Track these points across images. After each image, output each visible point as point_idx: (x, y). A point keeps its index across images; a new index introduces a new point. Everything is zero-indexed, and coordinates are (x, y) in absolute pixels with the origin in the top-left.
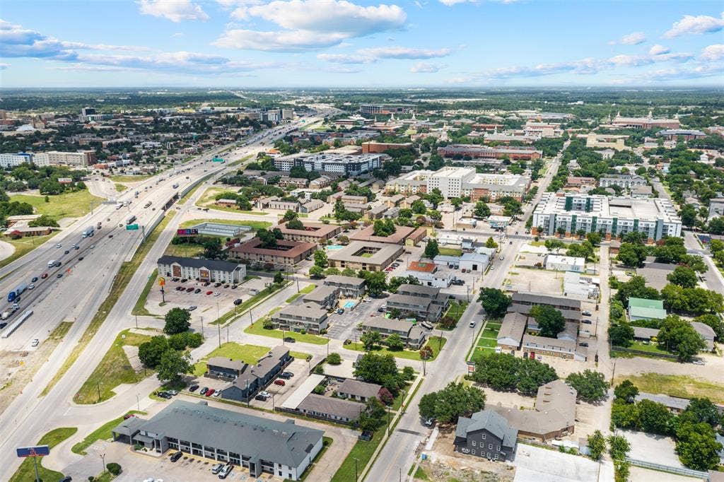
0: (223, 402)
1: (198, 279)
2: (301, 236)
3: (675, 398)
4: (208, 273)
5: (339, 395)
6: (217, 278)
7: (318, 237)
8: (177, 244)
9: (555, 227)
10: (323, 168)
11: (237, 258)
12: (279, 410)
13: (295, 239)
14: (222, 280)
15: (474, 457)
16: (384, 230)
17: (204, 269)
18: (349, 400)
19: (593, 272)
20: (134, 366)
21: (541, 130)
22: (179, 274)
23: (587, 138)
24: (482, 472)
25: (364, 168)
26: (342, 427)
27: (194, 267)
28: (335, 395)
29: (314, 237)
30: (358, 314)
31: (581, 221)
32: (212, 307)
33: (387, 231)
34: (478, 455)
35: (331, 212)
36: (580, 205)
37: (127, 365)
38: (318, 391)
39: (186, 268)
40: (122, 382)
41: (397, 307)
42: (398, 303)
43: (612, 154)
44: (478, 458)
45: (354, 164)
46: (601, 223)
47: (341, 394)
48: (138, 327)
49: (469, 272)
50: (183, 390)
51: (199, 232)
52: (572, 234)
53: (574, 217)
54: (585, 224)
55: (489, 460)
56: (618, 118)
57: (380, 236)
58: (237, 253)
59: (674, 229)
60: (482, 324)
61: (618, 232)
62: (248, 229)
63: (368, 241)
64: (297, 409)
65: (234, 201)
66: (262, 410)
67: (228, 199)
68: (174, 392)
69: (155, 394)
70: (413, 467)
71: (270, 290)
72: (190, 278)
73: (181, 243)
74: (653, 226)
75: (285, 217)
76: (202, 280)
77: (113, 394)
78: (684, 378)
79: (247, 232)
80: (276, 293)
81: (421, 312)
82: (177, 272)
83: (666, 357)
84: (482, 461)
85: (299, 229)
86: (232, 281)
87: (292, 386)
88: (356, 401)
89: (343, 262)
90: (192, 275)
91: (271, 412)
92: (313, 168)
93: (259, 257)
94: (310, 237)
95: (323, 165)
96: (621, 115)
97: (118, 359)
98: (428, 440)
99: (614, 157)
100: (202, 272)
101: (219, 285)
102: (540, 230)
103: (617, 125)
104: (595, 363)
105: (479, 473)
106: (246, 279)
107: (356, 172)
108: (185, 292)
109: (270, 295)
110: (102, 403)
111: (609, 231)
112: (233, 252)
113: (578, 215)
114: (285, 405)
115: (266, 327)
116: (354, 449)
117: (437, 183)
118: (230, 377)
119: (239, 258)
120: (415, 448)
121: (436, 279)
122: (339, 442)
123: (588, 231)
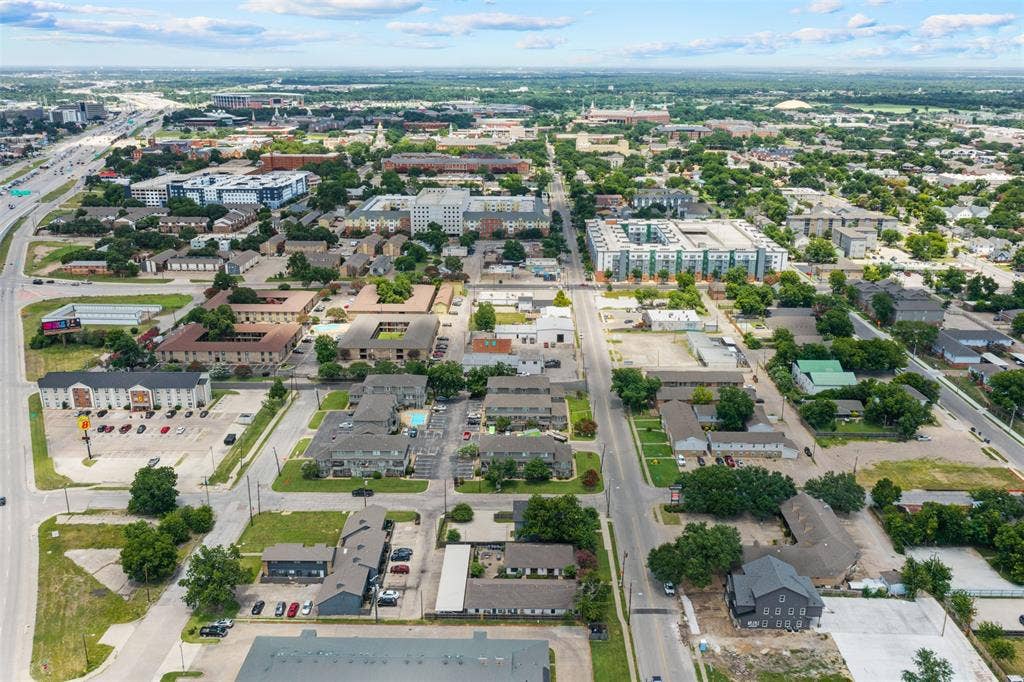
0: (325, 622)
1: (127, 408)
2: (262, 313)
3: (934, 493)
4: (146, 395)
5: (509, 572)
6: (164, 402)
7: (293, 313)
8: (41, 348)
9: (627, 269)
10: (220, 197)
11: (171, 362)
12: (434, 618)
13: (251, 319)
14: (175, 404)
15: (766, 631)
16: (395, 293)
17: (139, 388)
18: (528, 577)
19: (715, 329)
20: (113, 586)
21: (507, 129)
22: (88, 403)
23: (575, 140)
24: (793, 652)
25: (287, 195)
26: (550, 624)
27: (116, 387)
28: (502, 574)
29: (285, 313)
30: (441, 432)
31: (662, 258)
32: (187, 455)
33: (400, 294)
34: (772, 626)
35: (284, 271)
36: (639, 234)
37: (96, 588)
38: (475, 573)
39: (101, 391)
40: (110, 622)
41: (503, 415)
42: (505, 408)
43: (621, 161)
44: (773, 631)
45: (272, 190)
46: (689, 258)
47: (514, 570)
48: (71, 511)
49: (553, 346)
50: (239, 615)
51: (83, 322)
52: (652, 276)
53: (653, 252)
54: (667, 262)
55: (789, 631)
56: (594, 111)
57: (393, 302)
58: (171, 353)
59: (778, 260)
60: (627, 423)
61: (711, 270)
62: (157, 310)
63: (378, 313)
64: (465, 610)
65: (104, 263)
66: (403, 623)
67: (87, 259)
68: (228, 623)
69: (192, 632)
70: (696, 666)
71: (269, 412)
72: (110, 407)
73: (49, 345)
74: (753, 257)
75: (216, 283)
76: (136, 409)
77: (107, 650)
78: (923, 461)
79: (157, 314)
80: (283, 415)
81: (541, 418)
82: (82, 399)
83: (884, 437)
84: (781, 635)
85: (253, 302)
86: (195, 403)
87: (423, 572)
88: (539, 577)
89: (362, 350)
90: (114, 404)
91: (419, 623)
92: (202, 197)
93: (213, 356)
94: (278, 313)
95: (220, 192)
96: (596, 105)
97: (70, 581)
98: (686, 619)
99: (624, 164)
100: (134, 394)
101: (173, 413)
102: (608, 275)
103: (596, 120)
104: (809, 458)
105: (788, 654)
106: (215, 396)
107: (276, 202)
108: (116, 433)
109: (274, 421)
110: (97, 671)
111: (699, 268)
112: (163, 352)
113: (658, 249)
114: (441, 606)
115: (307, 477)
116: (593, 659)
117: (426, 214)
118: (310, 575)
119: (176, 361)
120: (677, 635)
121: (524, 363)
122: (563, 651)
123: (672, 270)
